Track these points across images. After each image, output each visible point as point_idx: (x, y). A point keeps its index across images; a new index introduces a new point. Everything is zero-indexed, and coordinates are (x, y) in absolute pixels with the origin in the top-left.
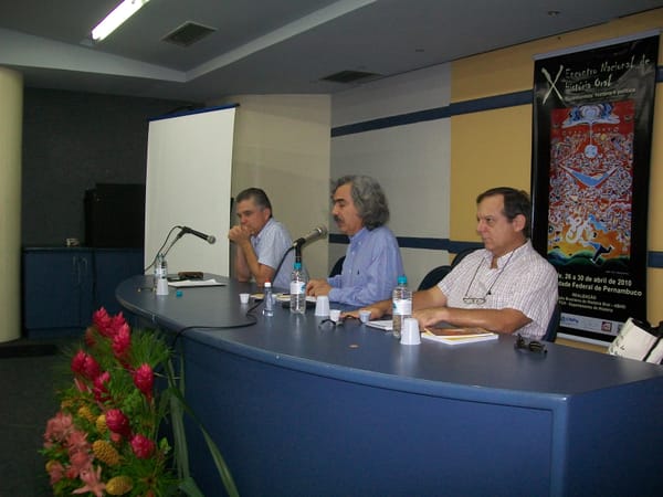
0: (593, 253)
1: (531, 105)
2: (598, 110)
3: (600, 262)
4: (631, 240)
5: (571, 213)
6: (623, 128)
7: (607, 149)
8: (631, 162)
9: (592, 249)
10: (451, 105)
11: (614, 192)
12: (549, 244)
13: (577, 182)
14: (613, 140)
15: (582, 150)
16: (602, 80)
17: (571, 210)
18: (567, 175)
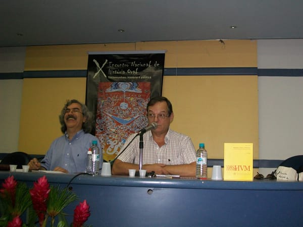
1: (86, 78)
2: (129, 85)
5: (110, 138)
7: (134, 105)
10: (24, 72)
11: (138, 127)
13: (115, 122)
14: (137, 101)
15: (118, 104)
16: (132, 70)
17: (110, 136)
18: (108, 117)
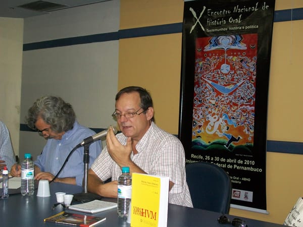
0: (227, 141)
1: (181, 34)
2: (231, 40)
3: (231, 147)
4: (255, 133)
5: (210, 112)
6: (249, 53)
7: (237, 67)
8: (254, 77)
9: (225, 138)
10: (119, 31)
11: (242, 98)
12: (193, 134)
13: (215, 90)
14: (242, 61)
15: (219, 67)
16: (234, 18)
17: (210, 110)
18: (207, 85)
